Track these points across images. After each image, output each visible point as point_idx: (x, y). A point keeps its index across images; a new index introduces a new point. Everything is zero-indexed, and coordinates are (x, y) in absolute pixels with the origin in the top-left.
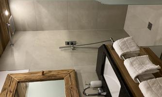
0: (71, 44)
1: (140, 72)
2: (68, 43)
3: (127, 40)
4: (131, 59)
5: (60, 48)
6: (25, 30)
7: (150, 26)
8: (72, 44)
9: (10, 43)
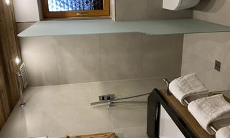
0: (107, 99)
1: (214, 116)
2: (103, 98)
3: (189, 78)
4: (198, 101)
5: (92, 104)
6: (41, 84)
7: (218, 66)
8: (109, 98)
9: (19, 102)
